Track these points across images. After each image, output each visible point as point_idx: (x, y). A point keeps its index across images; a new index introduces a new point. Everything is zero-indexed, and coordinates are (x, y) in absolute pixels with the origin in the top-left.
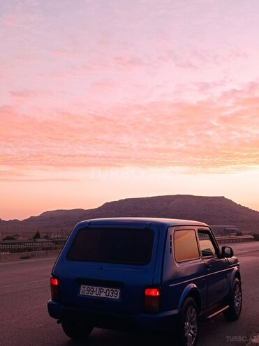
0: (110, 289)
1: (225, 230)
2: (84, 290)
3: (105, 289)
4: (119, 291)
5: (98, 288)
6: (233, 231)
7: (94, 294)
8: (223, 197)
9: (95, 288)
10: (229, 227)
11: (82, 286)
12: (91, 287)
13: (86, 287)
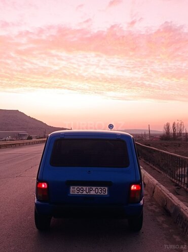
0: (99, 188)
1: (18, 134)
2: (74, 190)
3: (94, 188)
4: (106, 188)
5: (87, 188)
6: (24, 135)
7: (85, 193)
8: (18, 111)
9: (84, 188)
10: (21, 132)
11: (71, 187)
12: (80, 187)
13: (76, 187)
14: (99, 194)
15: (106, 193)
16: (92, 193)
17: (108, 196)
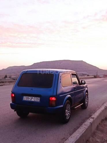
0: (36, 98)
1: (83, 74)
2: (25, 98)
3: (34, 98)
4: (39, 98)
5: (31, 97)
7: (29, 100)
9: (29, 97)
11: (24, 97)
12: (28, 97)
13: (26, 97)
14: (35, 101)
15: (39, 101)
16: (33, 100)
17: (40, 102)
